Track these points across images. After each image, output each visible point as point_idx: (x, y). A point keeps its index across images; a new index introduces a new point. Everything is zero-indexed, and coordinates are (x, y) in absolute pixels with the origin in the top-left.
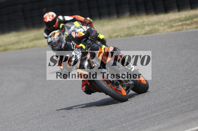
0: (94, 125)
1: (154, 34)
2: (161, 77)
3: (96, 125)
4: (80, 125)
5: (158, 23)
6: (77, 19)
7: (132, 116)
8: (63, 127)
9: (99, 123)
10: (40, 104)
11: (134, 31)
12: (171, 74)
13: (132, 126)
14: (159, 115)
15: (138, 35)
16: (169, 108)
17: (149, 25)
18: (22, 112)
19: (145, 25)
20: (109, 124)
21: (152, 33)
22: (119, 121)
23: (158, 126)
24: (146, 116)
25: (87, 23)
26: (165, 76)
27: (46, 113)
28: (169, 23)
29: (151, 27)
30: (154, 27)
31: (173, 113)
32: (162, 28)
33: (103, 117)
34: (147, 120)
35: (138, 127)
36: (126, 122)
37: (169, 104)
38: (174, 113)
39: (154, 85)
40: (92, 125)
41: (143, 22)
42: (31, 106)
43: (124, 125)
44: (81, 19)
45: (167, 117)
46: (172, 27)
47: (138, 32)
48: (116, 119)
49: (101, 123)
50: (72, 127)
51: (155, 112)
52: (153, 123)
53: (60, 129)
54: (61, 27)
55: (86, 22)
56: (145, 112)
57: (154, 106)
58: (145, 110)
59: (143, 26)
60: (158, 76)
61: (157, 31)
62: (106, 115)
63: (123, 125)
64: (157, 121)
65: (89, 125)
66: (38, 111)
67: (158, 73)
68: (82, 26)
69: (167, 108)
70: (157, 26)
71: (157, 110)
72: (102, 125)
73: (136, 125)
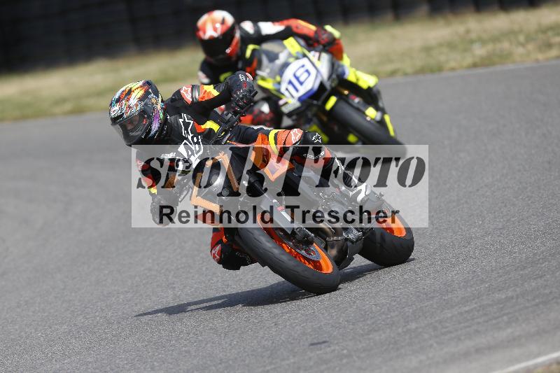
0: (329, 324)
1: (498, 68)
2: (519, 188)
3: (333, 326)
4: (288, 327)
5: (510, 34)
6: (295, 30)
7: (435, 301)
8: (239, 332)
9: (341, 319)
10: (175, 265)
11: (443, 58)
12: (545, 181)
13: (435, 329)
14: (512, 298)
15: (453, 69)
16: (541, 277)
17: (483, 42)
18: (126, 289)
19: (472, 42)
20: (369, 322)
21: (493, 64)
22: (397, 316)
23: (509, 330)
24: (474, 299)
25: (323, 42)
26: (530, 188)
27: (193, 290)
28: (541, 36)
29: (490, 47)
30: (498, 46)
31: (551, 293)
32: (521, 50)
33: (354, 302)
34: (478, 311)
35: (451, 332)
36: (417, 317)
37: (539, 265)
38: (555, 292)
39: (496, 213)
40: (321, 326)
41: (468, 32)
42: (150, 270)
43: (413, 326)
44: (305, 31)
45: (533, 303)
46: (549, 46)
47: (454, 60)
48: (388, 309)
49: (347, 321)
50: (266, 332)
51: (500, 290)
52: (494, 322)
53: (234, 336)
54: (248, 53)
55: (320, 39)
56: (473, 289)
57: (498, 273)
58: (472, 283)
59: (467, 43)
60: (508, 187)
61: (505, 57)
62: (360, 298)
63: (408, 327)
64: (504, 315)
65: (312, 326)
66: (170, 286)
67: (509, 177)
68: (307, 52)
69: (535, 279)
70: (506, 45)
71: (506, 283)
72: (351, 327)
73: (448, 325)
